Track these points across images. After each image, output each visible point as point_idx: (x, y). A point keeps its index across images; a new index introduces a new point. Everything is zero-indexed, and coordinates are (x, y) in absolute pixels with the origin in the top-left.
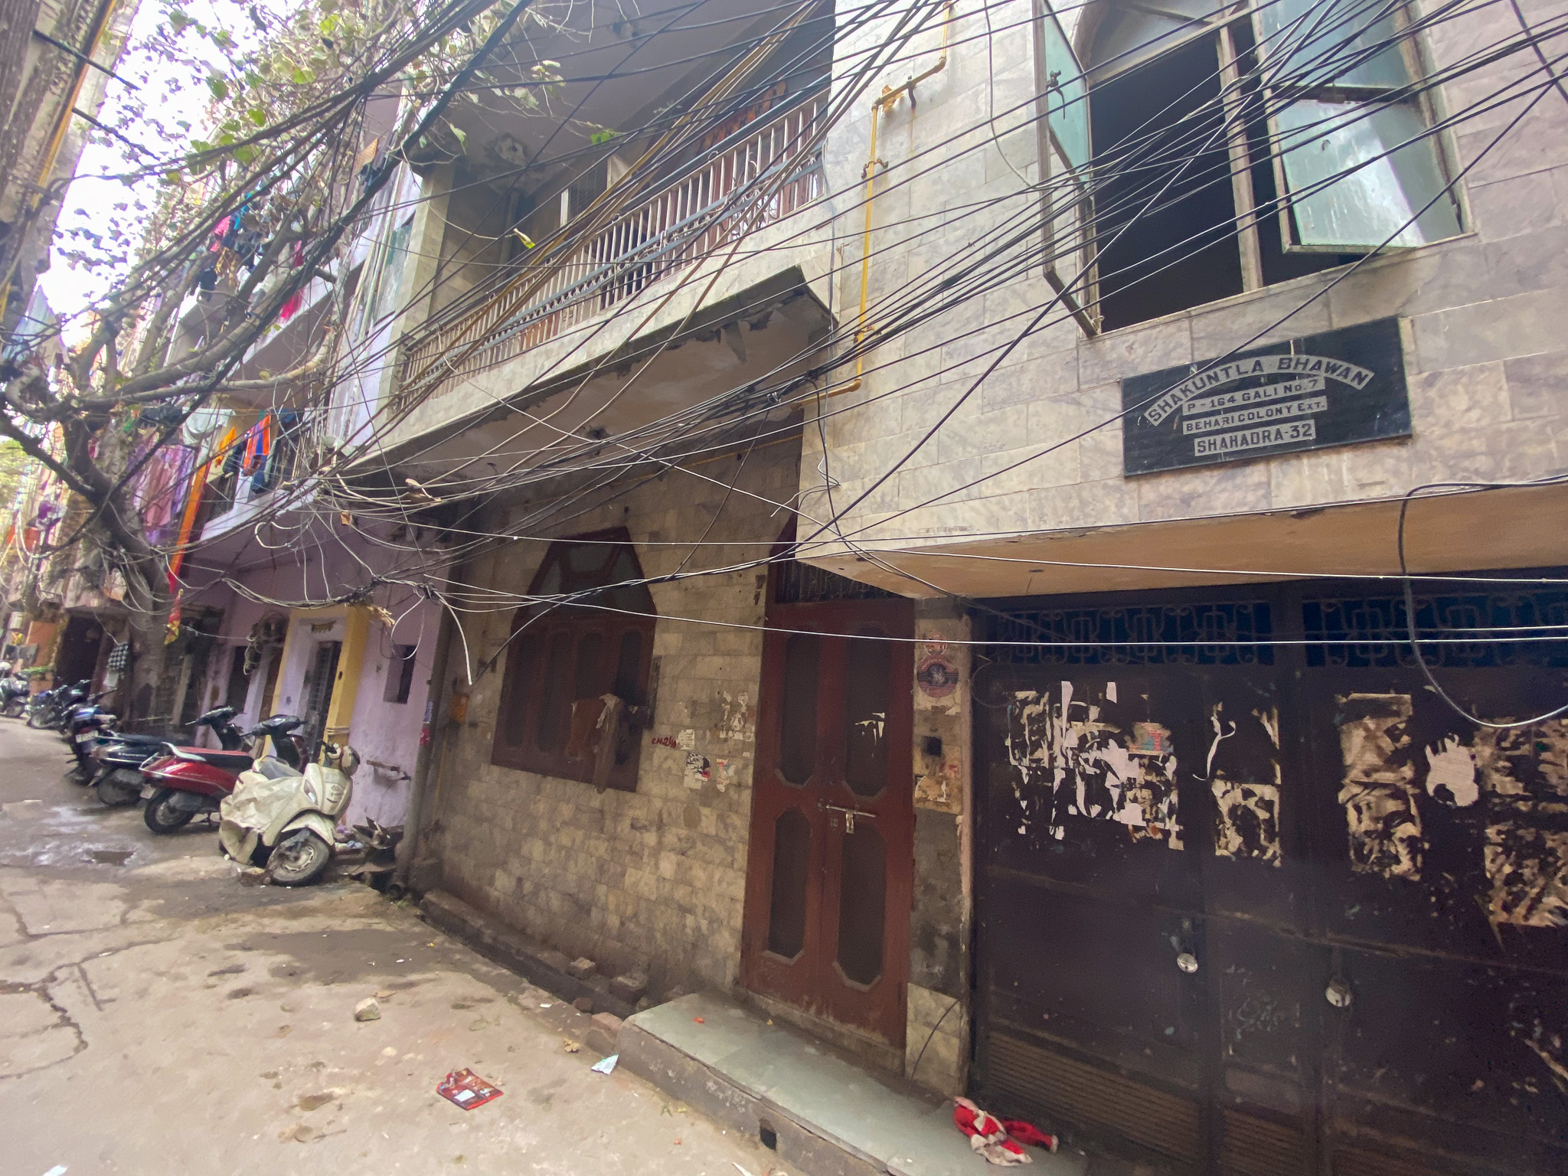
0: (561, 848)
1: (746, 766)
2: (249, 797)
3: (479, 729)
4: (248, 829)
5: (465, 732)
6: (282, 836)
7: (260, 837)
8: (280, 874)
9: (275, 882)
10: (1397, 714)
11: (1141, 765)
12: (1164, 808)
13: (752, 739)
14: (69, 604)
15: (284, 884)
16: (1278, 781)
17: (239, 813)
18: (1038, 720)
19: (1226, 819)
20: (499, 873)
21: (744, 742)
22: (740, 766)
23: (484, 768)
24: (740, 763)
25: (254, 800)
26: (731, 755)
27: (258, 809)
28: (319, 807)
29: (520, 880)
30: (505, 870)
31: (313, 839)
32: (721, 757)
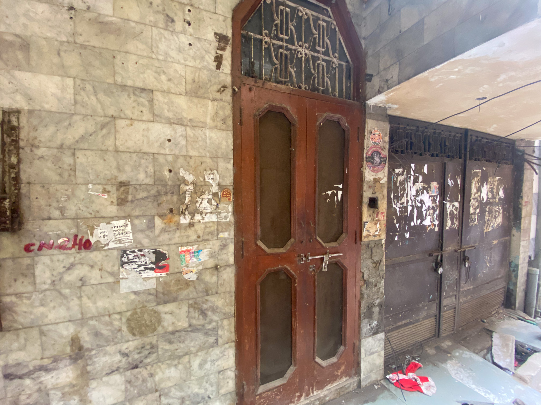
1: (224, 246)
10: (478, 176)
11: (432, 200)
12: (435, 216)
13: (230, 218)
16: (459, 200)
18: (402, 183)
19: (449, 217)
21: (218, 223)
22: (217, 248)
24: (215, 245)
26: (200, 240)
32: (187, 244)
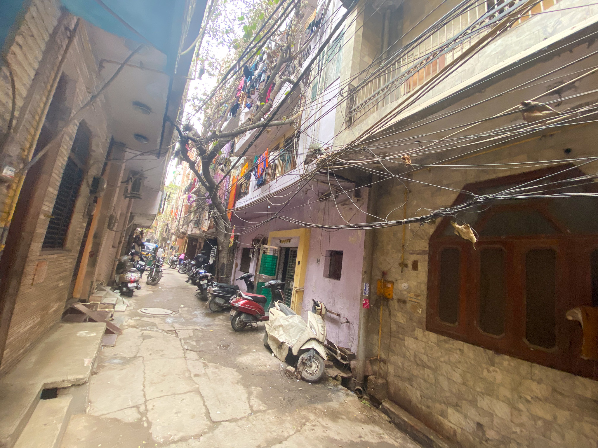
0: (535, 418)
2: (279, 324)
3: (409, 305)
4: (283, 343)
5: (394, 304)
6: (301, 352)
7: (290, 349)
8: (304, 374)
9: (303, 379)
14: (189, 233)
15: (308, 381)
17: (276, 332)
20: (450, 411)
23: (419, 332)
25: (282, 326)
27: (284, 331)
28: (317, 338)
29: (479, 425)
30: (457, 411)
31: (316, 355)
